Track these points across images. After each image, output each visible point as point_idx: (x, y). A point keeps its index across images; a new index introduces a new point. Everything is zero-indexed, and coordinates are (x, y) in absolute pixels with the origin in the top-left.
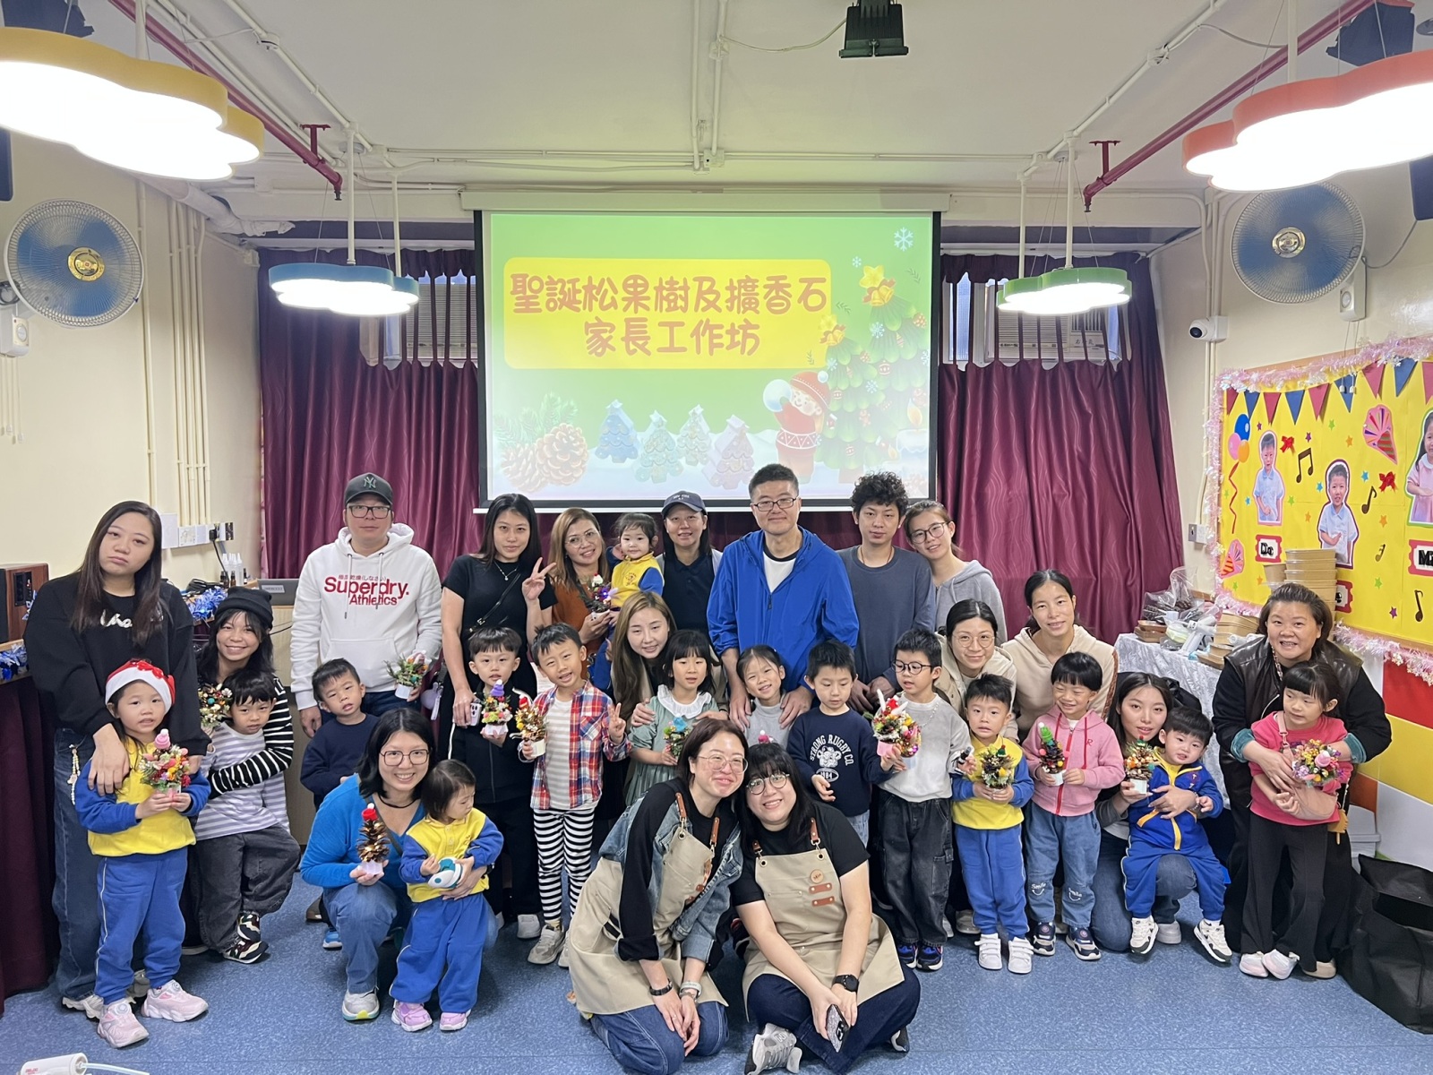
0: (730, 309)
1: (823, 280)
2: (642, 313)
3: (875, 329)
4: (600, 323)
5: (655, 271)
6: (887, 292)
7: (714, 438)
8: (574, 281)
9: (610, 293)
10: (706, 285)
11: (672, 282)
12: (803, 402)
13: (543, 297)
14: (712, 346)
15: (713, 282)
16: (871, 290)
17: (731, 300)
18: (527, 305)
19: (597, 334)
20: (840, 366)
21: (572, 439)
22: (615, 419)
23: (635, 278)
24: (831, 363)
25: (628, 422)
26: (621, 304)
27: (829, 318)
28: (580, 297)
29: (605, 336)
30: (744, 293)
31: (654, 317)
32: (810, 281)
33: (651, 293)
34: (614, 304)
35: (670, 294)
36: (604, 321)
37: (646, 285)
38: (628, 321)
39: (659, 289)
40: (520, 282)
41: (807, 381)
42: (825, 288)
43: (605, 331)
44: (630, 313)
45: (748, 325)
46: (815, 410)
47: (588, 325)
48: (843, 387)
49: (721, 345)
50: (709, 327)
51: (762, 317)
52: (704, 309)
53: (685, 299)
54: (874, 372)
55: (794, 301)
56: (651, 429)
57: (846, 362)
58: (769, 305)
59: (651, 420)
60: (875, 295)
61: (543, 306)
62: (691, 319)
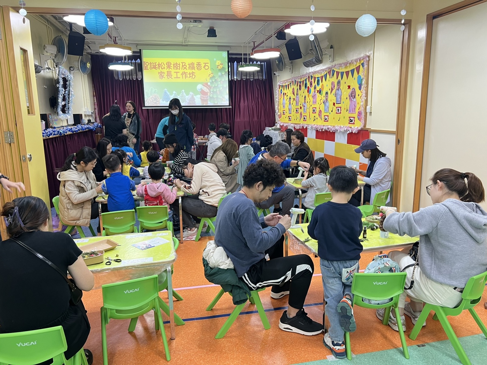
0: (189, 69)
1: (208, 63)
2: (170, 70)
3: (219, 74)
5: (173, 61)
6: (221, 66)
7: (187, 97)
8: (155, 63)
9: (163, 66)
10: (184, 64)
11: (176, 63)
12: (206, 89)
14: (186, 77)
16: (218, 65)
17: (189, 67)
18: (145, 68)
19: (161, 74)
20: (213, 82)
21: (156, 97)
22: (165, 93)
23: (169, 62)
24: (211, 81)
25: (169, 94)
26: (166, 68)
27: (210, 71)
28: (157, 66)
30: (192, 66)
31: (173, 71)
32: (206, 63)
33: (172, 65)
34: (164, 68)
35: (176, 66)
36: (162, 71)
38: (167, 71)
39: (174, 65)
40: (144, 63)
41: (206, 85)
42: (209, 65)
43: (163, 74)
45: (193, 73)
46: (208, 91)
47: (159, 73)
48: (213, 86)
50: (185, 73)
51: (196, 71)
52: (183, 69)
53: (179, 67)
54: (220, 83)
55: (202, 67)
56: (173, 95)
57: (214, 81)
58: (197, 68)
59: (173, 93)
61: (149, 68)
62: (181, 71)
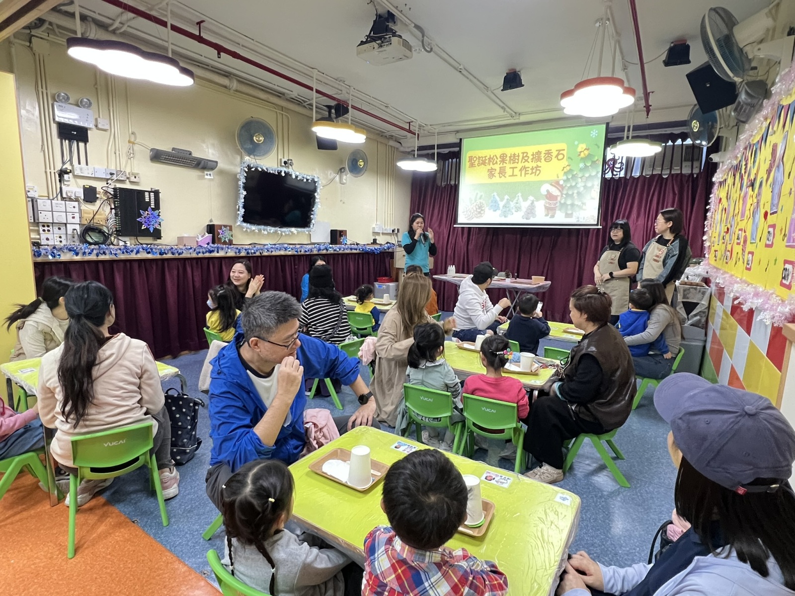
0: (532, 162)
1: (564, 150)
2: (505, 165)
3: (581, 165)
4: (492, 169)
5: (509, 151)
6: (586, 152)
7: (524, 203)
8: (485, 157)
9: (496, 159)
10: (525, 155)
11: (514, 154)
13: (477, 162)
14: (525, 174)
15: (527, 153)
16: (581, 152)
17: (532, 159)
18: (472, 165)
19: (491, 172)
20: (568, 178)
21: (482, 204)
22: (494, 198)
23: (503, 154)
24: (565, 178)
25: (498, 199)
26: (499, 163)
27: (565, 162)
28: (487, 161)
29: (493, 173)
30: (537, 156)
31: (508, 166)
32: (559, 151)
33: (508, 158)
34: (496, 163)
35: (514, 158)
37: (506, 156)
38: (500, 168)
39: (510, 157)
40: (471, 158)
41: (556, 184)
42: (565, 153)
43: (493, 171)
44: (501, 165)
45: (538, 166)
46: (558, 193)
47: (488, 170)
48: (569, 186)
49: (528, 174)
50: (525, 168)
51: (542, 164)
52: (524, 162)
53: (518, 160)
54: (580, 180)
55: (553, 157)
56: (505, 201)
57: (570, 177)
58: (545, 160)
59: (505, 198)
60: (582, 154)
61: (476, 165)
62: (520, 165)
